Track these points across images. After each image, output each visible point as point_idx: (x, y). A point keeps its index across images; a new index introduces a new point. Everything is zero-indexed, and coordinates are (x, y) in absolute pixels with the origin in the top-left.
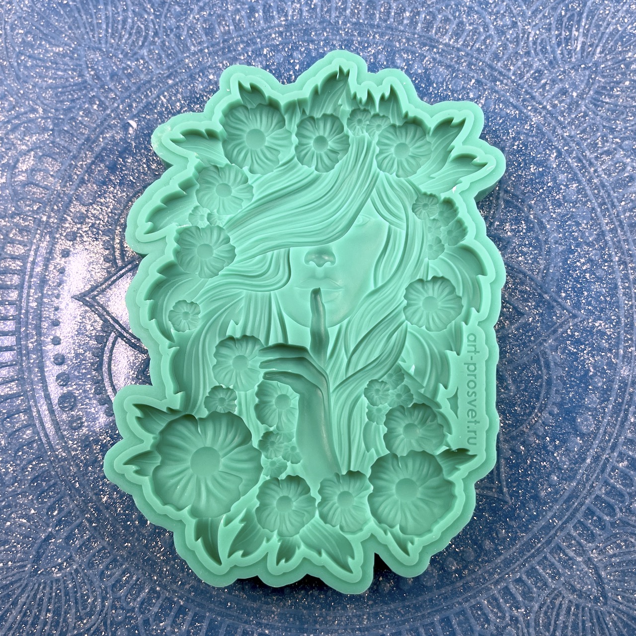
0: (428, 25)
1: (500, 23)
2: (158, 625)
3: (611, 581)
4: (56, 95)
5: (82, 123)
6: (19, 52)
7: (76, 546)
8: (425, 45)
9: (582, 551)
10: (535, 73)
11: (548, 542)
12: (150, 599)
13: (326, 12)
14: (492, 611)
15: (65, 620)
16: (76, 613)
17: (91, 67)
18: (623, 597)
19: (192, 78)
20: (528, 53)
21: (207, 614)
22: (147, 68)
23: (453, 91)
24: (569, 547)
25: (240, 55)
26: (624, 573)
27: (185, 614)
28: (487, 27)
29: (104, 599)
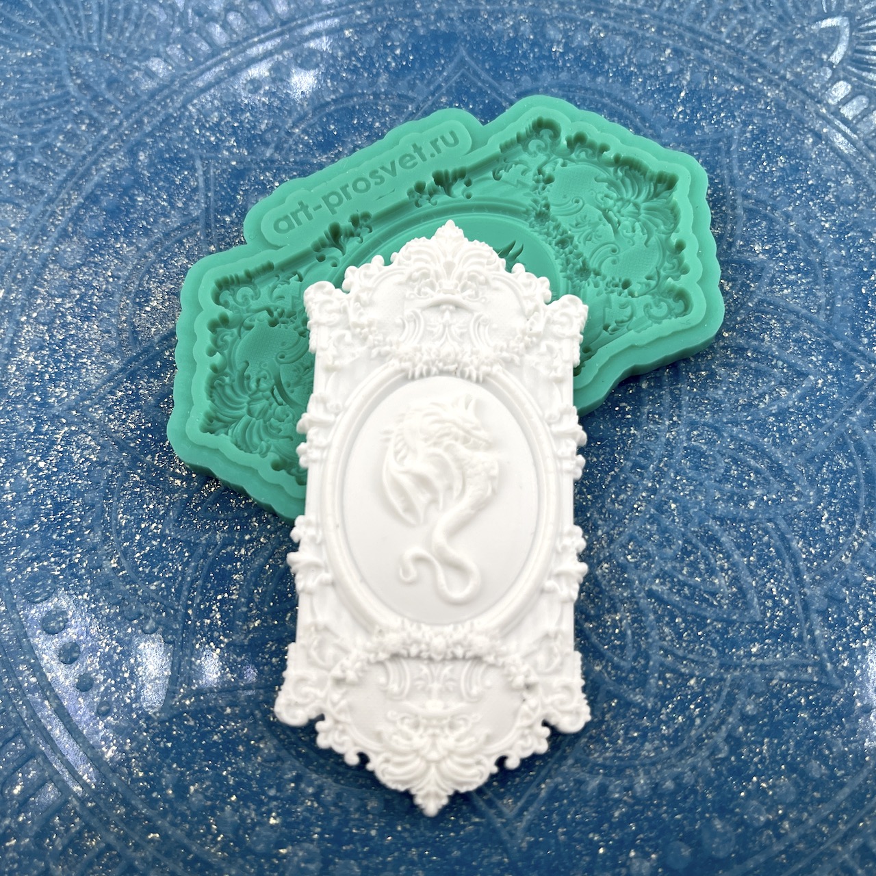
4: (21, 116)
5: (62, 151)
10: (760, 33)
17: (77, 74)
20: (744, 9)
23: (640, 66)
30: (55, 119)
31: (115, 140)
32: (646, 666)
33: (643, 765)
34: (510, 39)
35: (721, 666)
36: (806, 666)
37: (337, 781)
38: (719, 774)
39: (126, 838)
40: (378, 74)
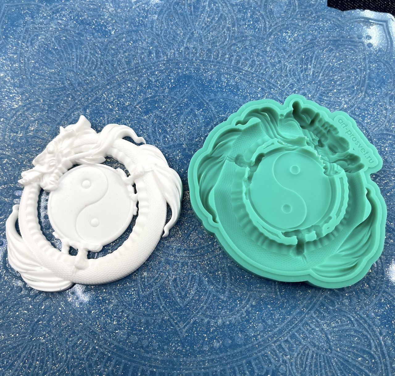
0: (238, 62)
1: (273, 61)
2: (96, 367)
3: (334, 340)
4: (50, 93)
5: (63, 107)
6: (32, 72)
7: (53, 325)
8: (236, 71)
9: (318, 325)
10: (290, 85)
11: (301, 321)
12: (92, 353)
13: (187, 54)
14: (273, 357)
15: (46, 366)
16: (53, 361)
17: (68, 80)
18: (340, 349)
19: (120, 85)
20: (287, 76)
21: (123, 361)
22: (97, 80)
23: (250, 94)
24: (312, 323)
25: (144, 74)
26: (340, 336)
27: (111, 361)
28: (267, 63)
29: (67, 353)
30: (61, 95)
31: (79, 105)
32: (225, 288)
33: (221, 316)
34: (209, 80)
35: (247, 290)
36: (272, 292)
37: (133, 313)
38: (243, 321)
39: (73, 324)
40: (165, 88)
